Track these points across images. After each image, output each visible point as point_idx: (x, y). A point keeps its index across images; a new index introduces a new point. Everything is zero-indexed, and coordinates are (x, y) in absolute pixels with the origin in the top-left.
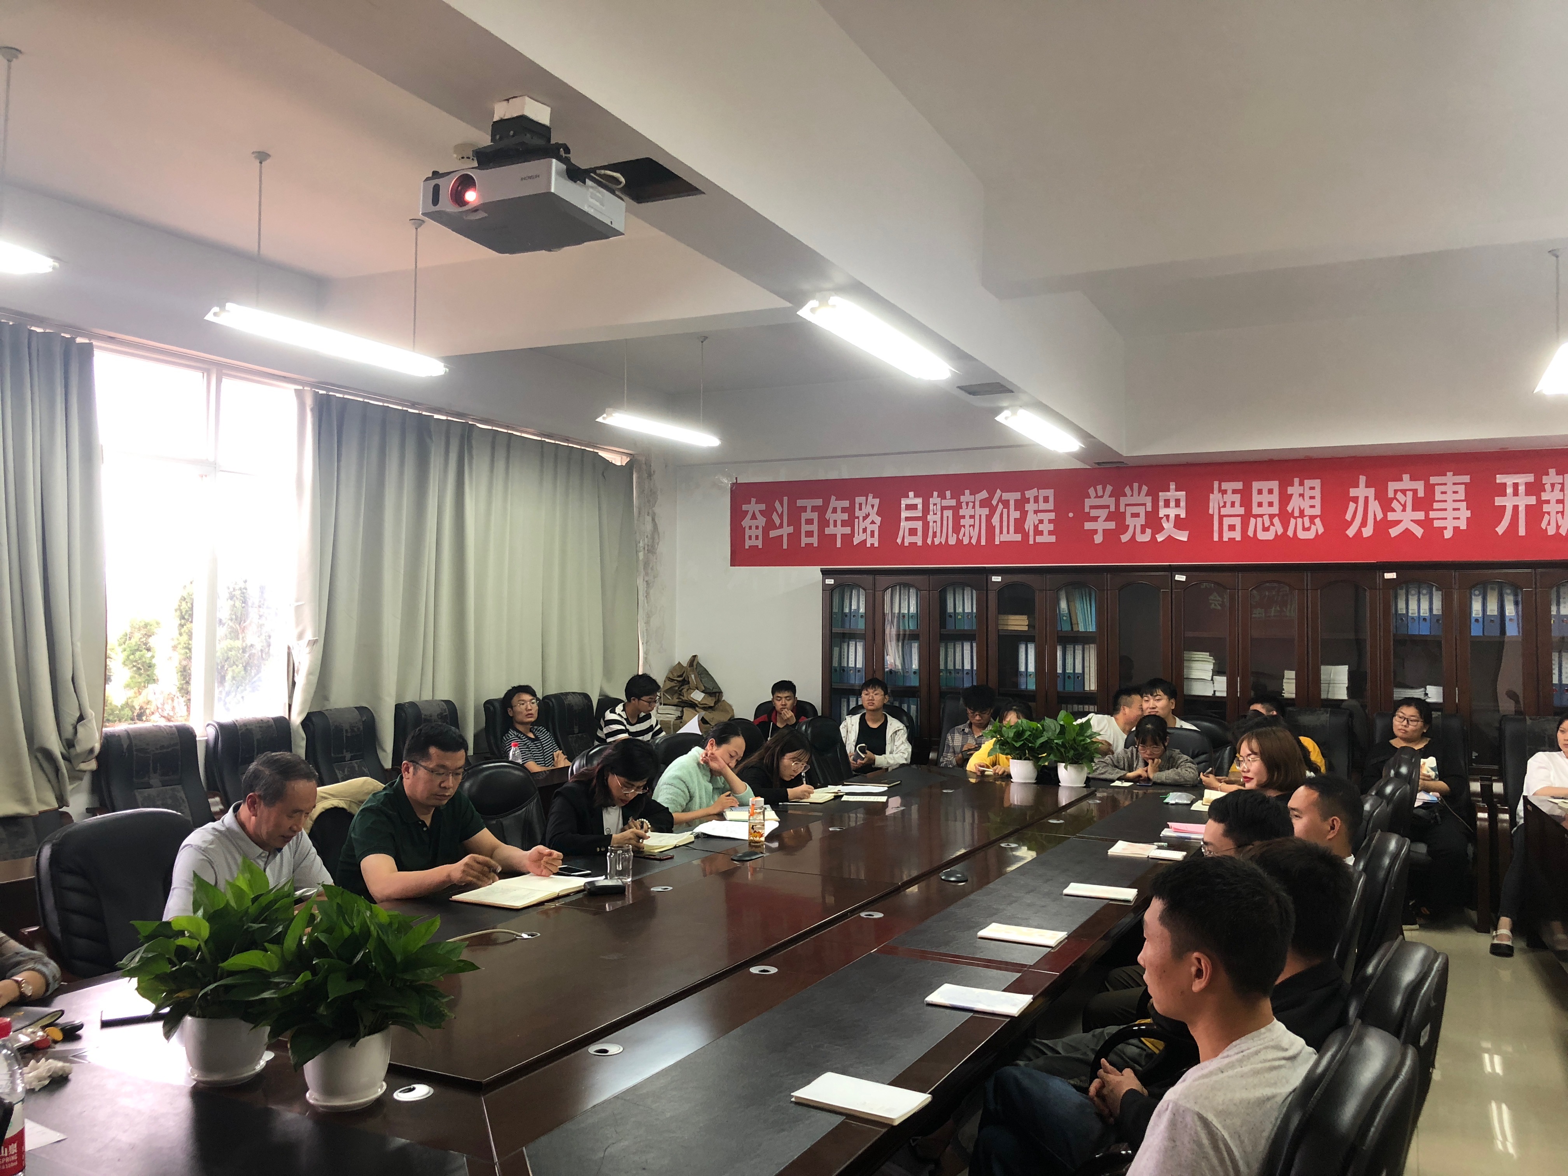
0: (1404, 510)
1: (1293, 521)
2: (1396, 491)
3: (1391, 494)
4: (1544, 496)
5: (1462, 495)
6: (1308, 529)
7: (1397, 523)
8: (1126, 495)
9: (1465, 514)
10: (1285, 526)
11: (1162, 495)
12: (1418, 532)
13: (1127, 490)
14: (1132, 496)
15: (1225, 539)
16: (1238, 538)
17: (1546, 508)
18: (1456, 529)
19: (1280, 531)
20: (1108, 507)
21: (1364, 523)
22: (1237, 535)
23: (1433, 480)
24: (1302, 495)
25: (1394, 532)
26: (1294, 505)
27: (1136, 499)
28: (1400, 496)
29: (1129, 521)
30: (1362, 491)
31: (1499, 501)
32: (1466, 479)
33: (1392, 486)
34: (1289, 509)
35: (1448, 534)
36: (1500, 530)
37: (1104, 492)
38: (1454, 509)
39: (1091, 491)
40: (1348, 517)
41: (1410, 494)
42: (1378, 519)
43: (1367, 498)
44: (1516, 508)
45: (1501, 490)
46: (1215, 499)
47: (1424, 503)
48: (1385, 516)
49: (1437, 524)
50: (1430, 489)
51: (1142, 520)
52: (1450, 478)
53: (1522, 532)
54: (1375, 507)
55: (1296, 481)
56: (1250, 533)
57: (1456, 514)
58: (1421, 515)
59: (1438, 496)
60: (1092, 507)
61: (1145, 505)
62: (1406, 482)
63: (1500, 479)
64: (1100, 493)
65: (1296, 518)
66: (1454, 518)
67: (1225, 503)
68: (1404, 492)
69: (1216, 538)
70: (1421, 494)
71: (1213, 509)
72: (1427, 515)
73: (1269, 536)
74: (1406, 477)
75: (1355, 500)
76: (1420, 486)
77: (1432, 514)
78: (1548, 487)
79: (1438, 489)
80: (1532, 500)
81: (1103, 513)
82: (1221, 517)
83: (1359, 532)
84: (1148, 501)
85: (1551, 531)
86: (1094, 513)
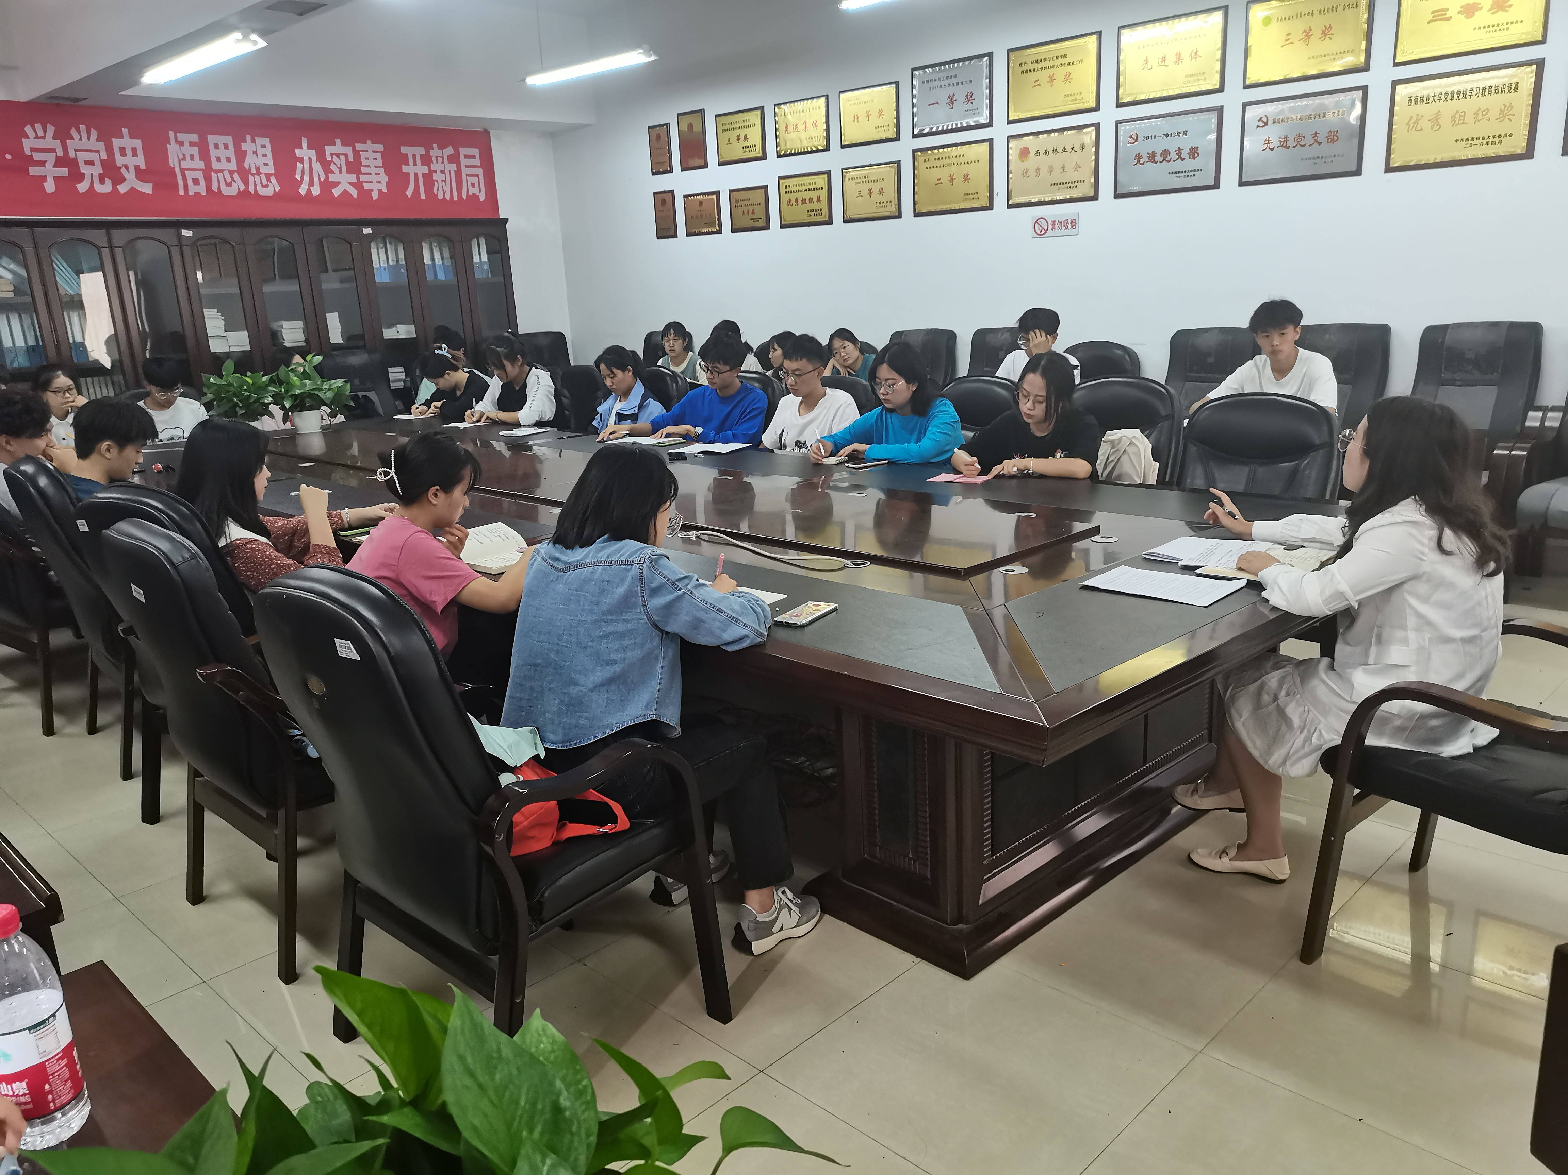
0: (341, 173)
1: (251, 178)
2: (332, 155)
3: (329, 158)
4: (433, 167)
5: (379, 162)
6: (266, 186)
7: (337, 184)
8: (72, 138)
9: (384, 179)
10: (246, 183)
11: (116, 143)
12: (354, 193)
13: (73, 132)
14: (81, 139)
15: (191, 193)
16: (204, 193)
17: (435, 176)
18: (380, 191)
19: (242, 187)
20: (53, 151)
21: (311, 183)
22: (202, 189)
23: (358, 146)
24: (255, 152)
25: (336, 192)
26: (250, 161)
27: (85, 143)
28: (335, 158)
29: (84, 169)
30: (304, 152)
31: (405, 169)
32: (380, 147)
33: (329, 150)
34: (246, 165)
35: (375, 196)
36: (409, 193)
37: (45, 132)
38: (376, 174)
39: (28, 129)
40: (298, 177)
41: (343, 158)
42: (322, 180)
43: (310, 159)
44: (416, 175)
45: (405, 160)
46: (172, 149)
47: (354, 167)
48: (327, 178)
49: (366, 186)
50: (357, 154)
51: (97, 170)
52: (369, 145)
53: (423, 197)
54: (317, 167)
55: (248, 137)
56: (215, 188)
57: (378, 178)
58: (353, 178)
59: (364, 162)
60: (33, 150)
61: (98, 151)
62: (338, 148)
63: (404, 150)
64: (40, 133)
65: (253, 175)
66: (377, 182)
67: (184, 155)
68: (338, 155)
69: (182, 193)
70: (351, 159)
71: (173, 161)
72: (358, 178)
73: (232, 191)
74: (338, 142)
75: (301, 160)
76: (348, 150)
77: (362, 178)
78: (434, 159)
79: (363, 155)
80: (425, 169)
81: (50, 158)
82: (183, 171)
83: (309, 191)
84: (101, 146)
85: (440, 197)
86: (37, 156)
